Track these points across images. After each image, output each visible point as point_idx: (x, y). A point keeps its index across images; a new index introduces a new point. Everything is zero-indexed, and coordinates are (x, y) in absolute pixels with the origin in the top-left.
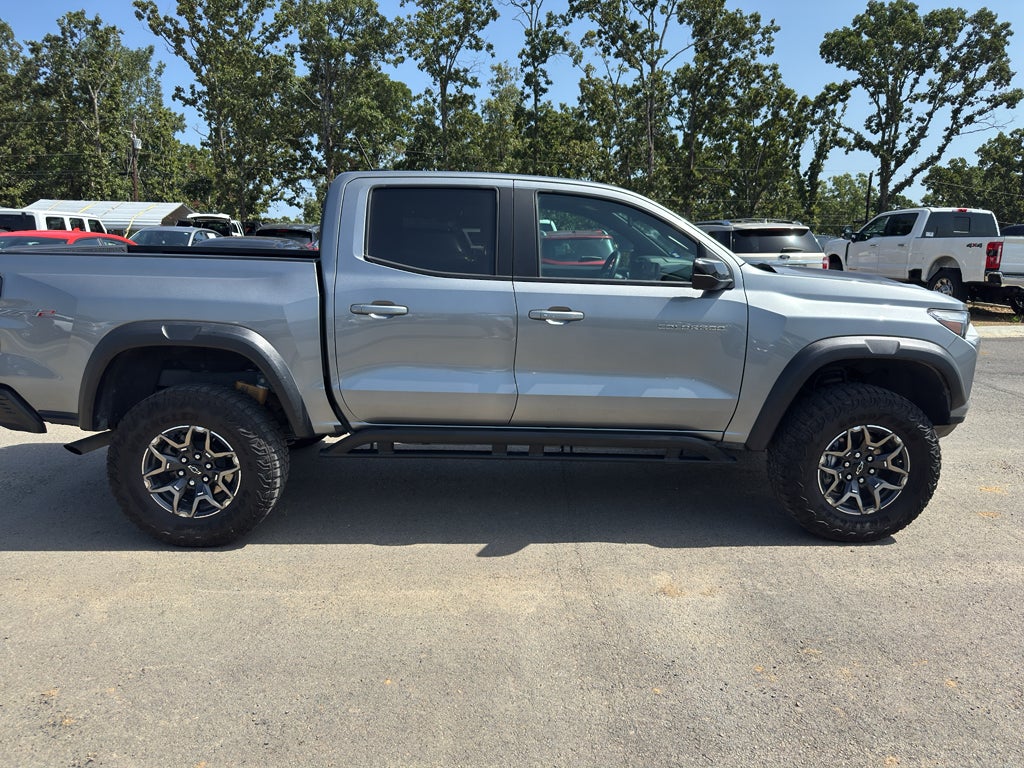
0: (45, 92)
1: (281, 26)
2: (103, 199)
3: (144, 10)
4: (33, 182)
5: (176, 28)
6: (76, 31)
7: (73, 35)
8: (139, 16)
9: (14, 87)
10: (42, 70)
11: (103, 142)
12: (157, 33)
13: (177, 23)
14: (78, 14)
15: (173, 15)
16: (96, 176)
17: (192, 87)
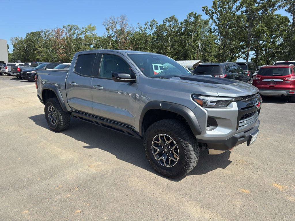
0: (183, 34)
1: (241, 6)
2: (191, 60)
3: (204, 9)
4: (177, 56)
5: (212, 12)
6: (191, 17)
7: (190, 18)
8: (203, 11)
9: (176, 34)
10: (183, 28)
11: (193, 45)
12: (207, 14)
13: (212, 10)
14: (191, 13)
15: (211, 9)
16: (190, 54)
17: (214, 28)
